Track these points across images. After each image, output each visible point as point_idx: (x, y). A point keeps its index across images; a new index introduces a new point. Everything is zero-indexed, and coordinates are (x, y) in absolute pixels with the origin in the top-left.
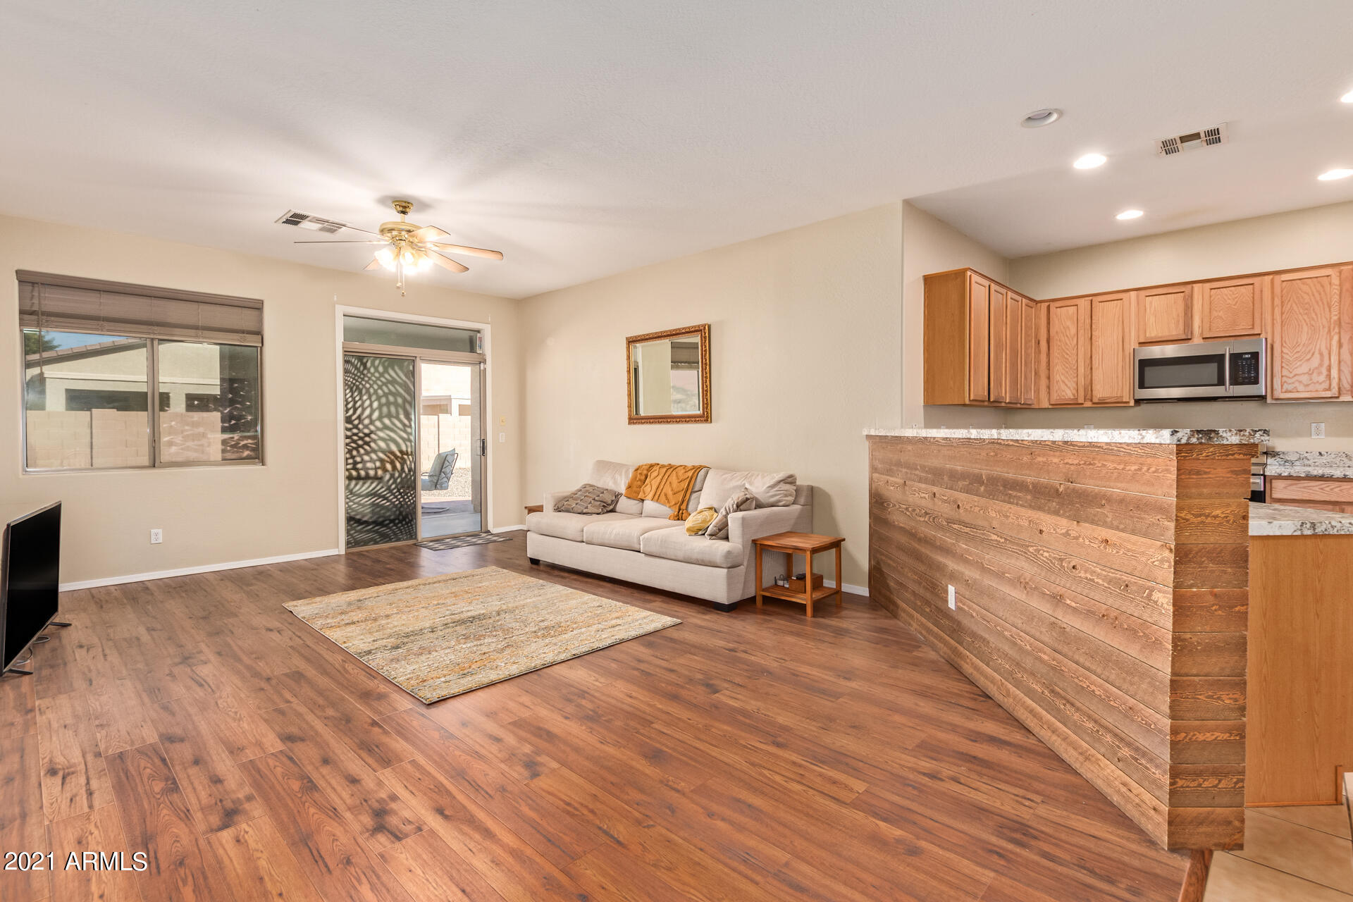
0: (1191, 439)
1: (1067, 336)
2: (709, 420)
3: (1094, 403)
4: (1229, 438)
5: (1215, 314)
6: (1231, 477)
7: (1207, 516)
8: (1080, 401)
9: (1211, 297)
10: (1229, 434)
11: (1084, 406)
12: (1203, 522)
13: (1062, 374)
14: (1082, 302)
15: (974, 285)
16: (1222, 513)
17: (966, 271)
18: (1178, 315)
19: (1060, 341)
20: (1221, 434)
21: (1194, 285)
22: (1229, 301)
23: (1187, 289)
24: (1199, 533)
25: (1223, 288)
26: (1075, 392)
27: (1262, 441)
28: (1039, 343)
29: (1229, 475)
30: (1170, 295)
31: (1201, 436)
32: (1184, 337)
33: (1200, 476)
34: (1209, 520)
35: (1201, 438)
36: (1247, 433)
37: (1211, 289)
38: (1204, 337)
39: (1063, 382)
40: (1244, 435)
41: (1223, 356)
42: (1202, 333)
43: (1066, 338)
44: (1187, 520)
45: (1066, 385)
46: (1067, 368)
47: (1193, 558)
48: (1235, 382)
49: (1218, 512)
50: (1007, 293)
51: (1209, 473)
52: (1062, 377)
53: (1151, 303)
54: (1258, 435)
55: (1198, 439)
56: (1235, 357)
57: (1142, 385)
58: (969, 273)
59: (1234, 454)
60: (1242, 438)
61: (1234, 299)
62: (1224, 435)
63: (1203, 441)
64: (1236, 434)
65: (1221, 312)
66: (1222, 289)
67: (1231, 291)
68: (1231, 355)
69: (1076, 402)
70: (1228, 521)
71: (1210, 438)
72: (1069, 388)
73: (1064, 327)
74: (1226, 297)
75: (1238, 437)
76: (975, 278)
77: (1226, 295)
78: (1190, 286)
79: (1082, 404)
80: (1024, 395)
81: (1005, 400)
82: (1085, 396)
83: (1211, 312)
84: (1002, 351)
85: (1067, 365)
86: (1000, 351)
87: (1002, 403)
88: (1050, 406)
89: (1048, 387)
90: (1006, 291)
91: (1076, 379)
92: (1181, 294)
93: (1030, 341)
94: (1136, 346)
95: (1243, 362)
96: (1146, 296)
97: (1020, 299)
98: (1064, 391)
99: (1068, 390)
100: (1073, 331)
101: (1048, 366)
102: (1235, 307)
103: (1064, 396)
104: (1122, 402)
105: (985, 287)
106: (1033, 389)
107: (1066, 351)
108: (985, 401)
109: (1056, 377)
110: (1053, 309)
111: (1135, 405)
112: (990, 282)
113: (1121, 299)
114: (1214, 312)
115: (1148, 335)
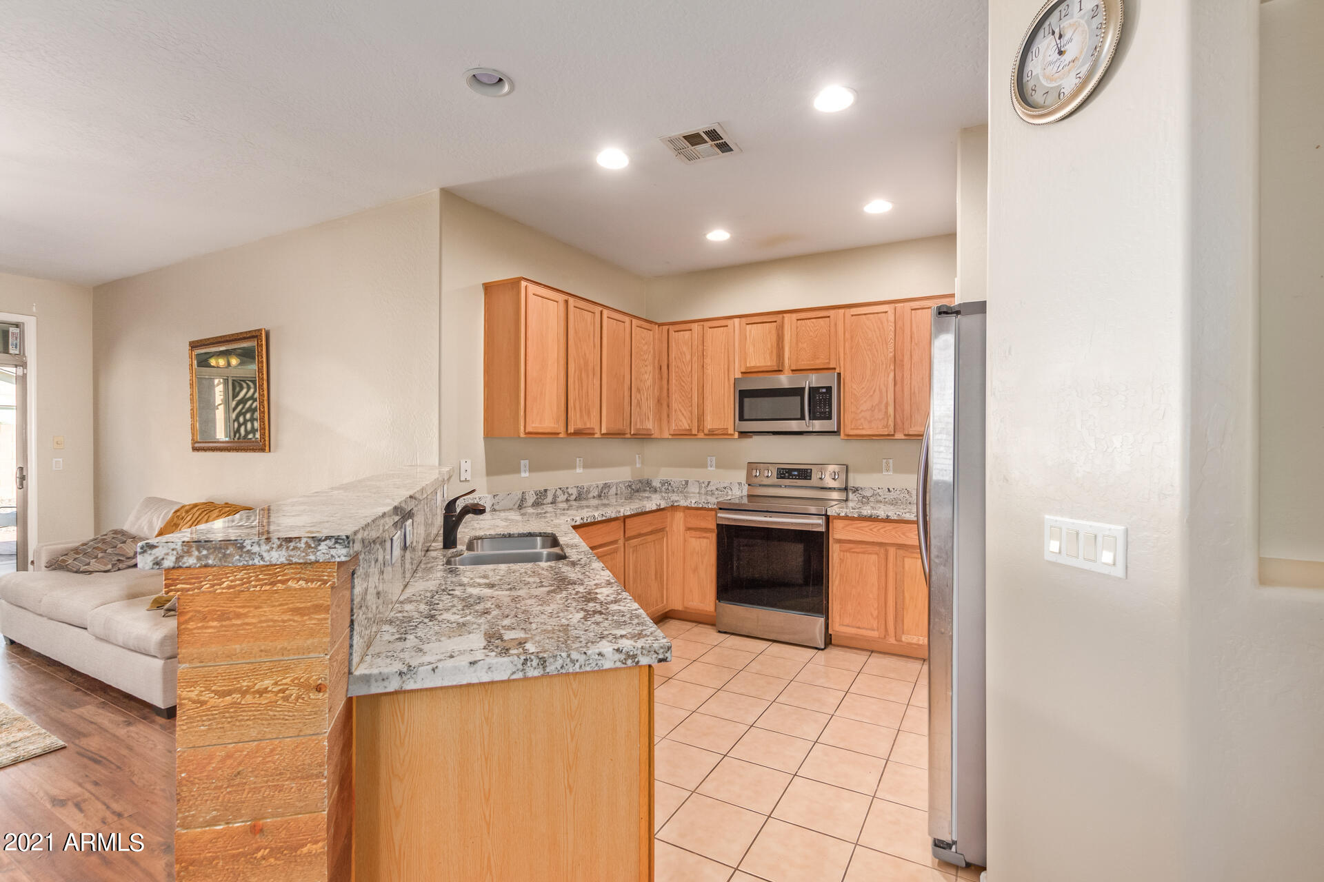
0: (185, 559)
1: (683, 362)
2: (267, 448)
3: (706, 435)
4: (265, 555)
6: (290, 620)
7: (244, 693)
8: (694, 433)
9: (797, 328)
10: (265, 547)
11: (699, 437)
12: (234, 704)
13: (680, 403)
14: (695, 326)
15: (531, 298)
16: (276, 684)
17: (520, 280)
18: (772, 346)
19: (677, 367)
20: (249, 547)
21: (785, 315)
22: (811, 334)
23: (779, 318)
24: (226, 725)
25: (806, 319)
26: (689, 422)
27: (332, 556)
28: (661, 369)
29: (286, 617)
30: (766, 324)
31: (205, 552)
32: (776, 368)
33: (227, 623)
34: (249, 698)
35: (207, 557)
36: (303, 545)
37: (798, 320)
38: (792, 368)
39: (680, 411)
40: (295, 548)
41: (804, 389)
42: (790, 366)
43: (683, 365)
44: (203, 703)
45: (683, 414)
46: (683, 396)
47: (215, 770)
48: (813, 417)
49: (267, 683)
50: (601, 312)
51: (246, 616)
52: (680, 406)
53: (750, 331)
54: (323, 547)
55: (199, 559)
56: (813, 391)
57: (742, 418)
58: (523, 284)
59: (288, 580)
60: (292, 553)
61: (815, 332)
62: (256, 549)
63: (210, 562)
64: (280, 546)
65: (806, 344)
66: (806, 321)
67: (813, 323)
68: (810, 388)
69: (690, 433)
70: (286, 699)
71: (225, 555)
72: (685, 418)
73: (681, 353)
74: (808, 329)
75: (284, 552)
76: (533, 288)
77: (809, 327)
78: (781, 316)
79: (696, 435)
80: (636, 425)
81: (597, 430)
82: (698, 427)
83: (797, 344)
84: (591, 376)
85: (683, 393)
86: (588, 376)
87: (594, 434)
88: (670, 437)
89: (668, 416)
90: (601, 309)
91: (690, 408)
92: (775, 323)
93: (646, 366)
94: (738, 375)
95: (819, 397)
96: (747, 324)
97: (627, 319)
98: (681, 421)
99: (684, 420)
100: (688, 357)
101: (668, 393)
102: (816, 340)
103: (681, 426)
104: (727, 434)
105: (557, 302)
106: (651, 418)
107: (683, 378)
108: (558, 434)
109: (674, 405)
110: (672, 332)
111: (739, 437)
112: (566, 297)
113: (727, 326)
114: (800, 344)
115: (748, 365)
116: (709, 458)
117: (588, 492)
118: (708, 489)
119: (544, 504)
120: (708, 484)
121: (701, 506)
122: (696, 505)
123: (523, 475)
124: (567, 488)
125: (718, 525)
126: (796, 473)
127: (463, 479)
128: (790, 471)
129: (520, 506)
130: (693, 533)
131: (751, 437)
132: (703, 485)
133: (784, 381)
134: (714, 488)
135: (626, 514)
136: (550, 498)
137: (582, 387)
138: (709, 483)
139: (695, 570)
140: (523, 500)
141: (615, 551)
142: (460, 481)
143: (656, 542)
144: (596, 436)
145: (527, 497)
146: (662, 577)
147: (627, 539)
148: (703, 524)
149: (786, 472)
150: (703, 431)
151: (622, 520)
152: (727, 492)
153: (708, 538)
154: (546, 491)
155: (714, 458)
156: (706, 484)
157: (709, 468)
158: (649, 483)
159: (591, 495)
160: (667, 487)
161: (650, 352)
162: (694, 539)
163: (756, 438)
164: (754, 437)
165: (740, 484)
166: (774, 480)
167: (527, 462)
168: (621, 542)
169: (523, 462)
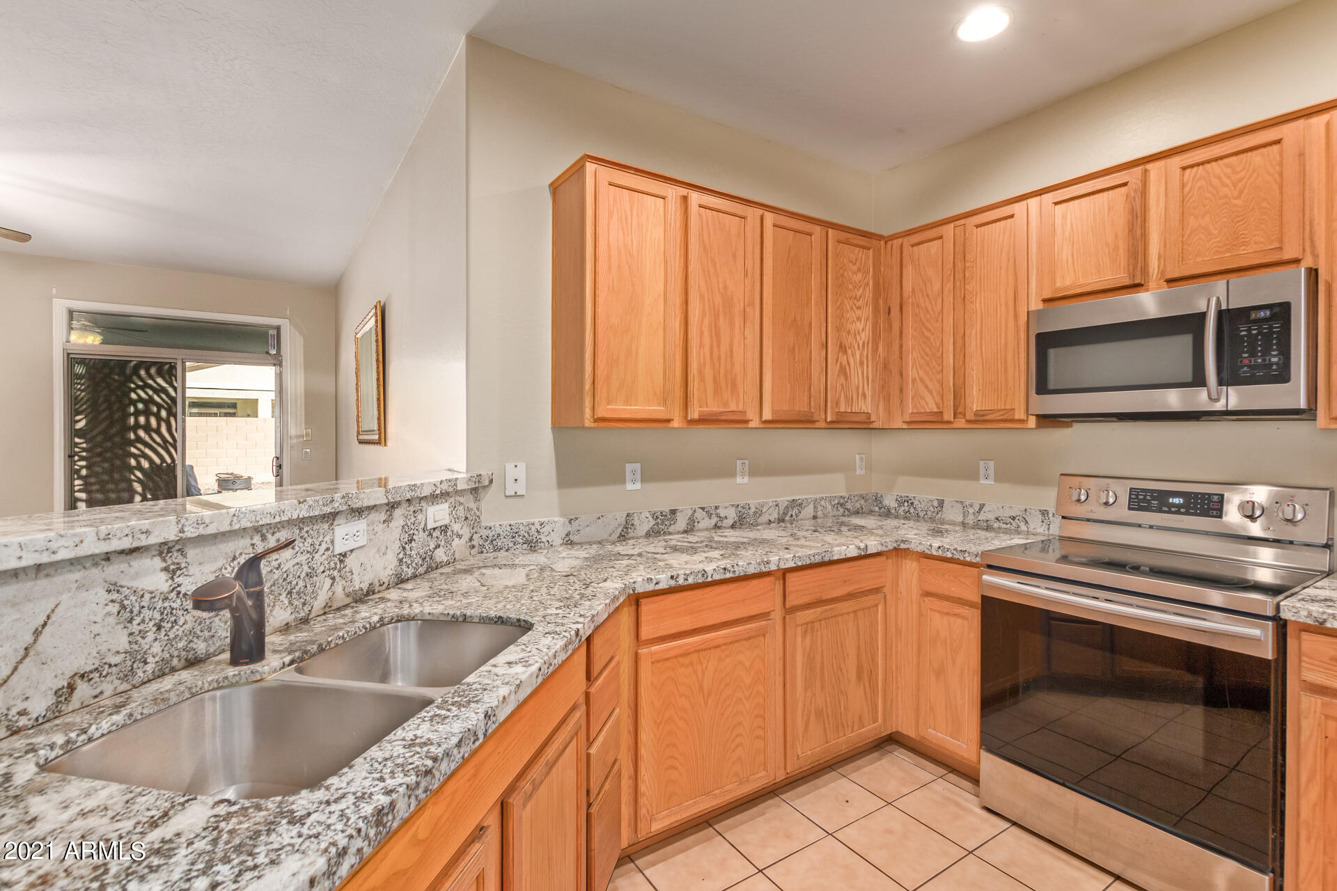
1: (928, 296)
2: (384, 440)
3: (969, 421)
5: (1192, 222)
8: (946, 418)
9: (1183, 186)
11: (955, 426)
13: (921, 367)
14: (948, 230)
15: (603, 186)
17: (586, 162)
18: (1116, 236)
19: (918, 306)
21: (1149, 166)
22: (1223, 191)
23: (1134, 175)
25: (1209, 162)
26: (938, 399)
30: (1101, 195)
32: (1127, 282)
37: (1184, 169)
38: (1169, 276)
39: (922, 381)
41: (1202, 316)
42: (1164, 272)
43: (927, 301)
45: (927, 387)
46: (927, 354)
48: (1228, 378)
50: (761, 217)
52: (921, 373)
53: (1064, 217)
56: (1231, 317)
57: (1042, 387)
58: (588, 166)
61: (1235, 186)
65: (1207, 217)
66: (1207, 166)
67: (1228, 166)
68: (1220, 314)
69: (939, 419)
72: (930, 392)
73: (924, 281)
74: (1215, 182)
76: (606, 174)
77: (1219, 178)
78: (1139, 170)
79: (950, 422)
80: (837, 404)
81: (752, 414)
82: (956, 407)
83: (1182, 221)
84: (738, 322)
85: (928, 350)
86: (732, 324)
87: (747, 422)
88: (905, 426)
89: (901, 390)
90: (761, 212)
91: (939, 376)
92: (1123, 190)
93: (859, 308)
94: (1036, 305)
95: (1249, 330)
96: (1056, 204)
97: (817, 230)
98: (923, 398)
99: (929, 398)
100: (937, 286)
101: (901, 353)
102: (1239, 202)
103: (923, 407)
104: (1013, 421)
105: (664, 198)
106: (869, 394)
107: (928, 325)
108: (669, 421)
109: (911, 373)
110: (906, 249)
111: (1039, 426)
112: (684, 191)
113: (1012, 216)
114: (1192, 218)
115: (1058, 284)
116: (982, 463)
117: (759, 513)
118: (979, 518)
119: (670, 534)
120: (980, 509)
121: (949, 555)
122: (940, 553)
123: (630, 486)
124: (716, 508)
125: (983, 597)
126: (1177, 501)
127: (510, 492)
128: (1162, 496)
129: (621, 535)
130: (937, 604)
131: (1069, 425)
132: (971, 511)
133: (1148, 304)
134: (991, 516)
135: (783, 566)
136: (681, 523)
137: (719, 341)
138: (982, 506)
139: (940, 672)
140: (628, 525)
141: (762, 633)
142: (506, 496)
143: (860, 613)
144: (751, 425)
145: (636, 522)
146: (872, 674)
147: (790, 611)
148: (955, 591)
149: (1154, 498)
150: (965, 415)
151: (780, 574)
152: (1019, 527)
153: (963, 618)
154: (673, 512)
155: (991, 464)
156: (977, 509)
157: (983, 481)
158: (878, 500)
159: (764, 518)
160: (907, 509)
161: (868, 284)
162: (937, 615)
163: (1079, 428)
164: (1074, 424)
165: (1044, 513)
166: (1121, 511)
167: (638, 466)
168: (777, 615)
169: (629, 467)
